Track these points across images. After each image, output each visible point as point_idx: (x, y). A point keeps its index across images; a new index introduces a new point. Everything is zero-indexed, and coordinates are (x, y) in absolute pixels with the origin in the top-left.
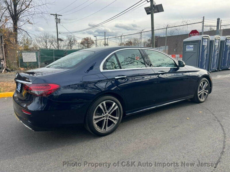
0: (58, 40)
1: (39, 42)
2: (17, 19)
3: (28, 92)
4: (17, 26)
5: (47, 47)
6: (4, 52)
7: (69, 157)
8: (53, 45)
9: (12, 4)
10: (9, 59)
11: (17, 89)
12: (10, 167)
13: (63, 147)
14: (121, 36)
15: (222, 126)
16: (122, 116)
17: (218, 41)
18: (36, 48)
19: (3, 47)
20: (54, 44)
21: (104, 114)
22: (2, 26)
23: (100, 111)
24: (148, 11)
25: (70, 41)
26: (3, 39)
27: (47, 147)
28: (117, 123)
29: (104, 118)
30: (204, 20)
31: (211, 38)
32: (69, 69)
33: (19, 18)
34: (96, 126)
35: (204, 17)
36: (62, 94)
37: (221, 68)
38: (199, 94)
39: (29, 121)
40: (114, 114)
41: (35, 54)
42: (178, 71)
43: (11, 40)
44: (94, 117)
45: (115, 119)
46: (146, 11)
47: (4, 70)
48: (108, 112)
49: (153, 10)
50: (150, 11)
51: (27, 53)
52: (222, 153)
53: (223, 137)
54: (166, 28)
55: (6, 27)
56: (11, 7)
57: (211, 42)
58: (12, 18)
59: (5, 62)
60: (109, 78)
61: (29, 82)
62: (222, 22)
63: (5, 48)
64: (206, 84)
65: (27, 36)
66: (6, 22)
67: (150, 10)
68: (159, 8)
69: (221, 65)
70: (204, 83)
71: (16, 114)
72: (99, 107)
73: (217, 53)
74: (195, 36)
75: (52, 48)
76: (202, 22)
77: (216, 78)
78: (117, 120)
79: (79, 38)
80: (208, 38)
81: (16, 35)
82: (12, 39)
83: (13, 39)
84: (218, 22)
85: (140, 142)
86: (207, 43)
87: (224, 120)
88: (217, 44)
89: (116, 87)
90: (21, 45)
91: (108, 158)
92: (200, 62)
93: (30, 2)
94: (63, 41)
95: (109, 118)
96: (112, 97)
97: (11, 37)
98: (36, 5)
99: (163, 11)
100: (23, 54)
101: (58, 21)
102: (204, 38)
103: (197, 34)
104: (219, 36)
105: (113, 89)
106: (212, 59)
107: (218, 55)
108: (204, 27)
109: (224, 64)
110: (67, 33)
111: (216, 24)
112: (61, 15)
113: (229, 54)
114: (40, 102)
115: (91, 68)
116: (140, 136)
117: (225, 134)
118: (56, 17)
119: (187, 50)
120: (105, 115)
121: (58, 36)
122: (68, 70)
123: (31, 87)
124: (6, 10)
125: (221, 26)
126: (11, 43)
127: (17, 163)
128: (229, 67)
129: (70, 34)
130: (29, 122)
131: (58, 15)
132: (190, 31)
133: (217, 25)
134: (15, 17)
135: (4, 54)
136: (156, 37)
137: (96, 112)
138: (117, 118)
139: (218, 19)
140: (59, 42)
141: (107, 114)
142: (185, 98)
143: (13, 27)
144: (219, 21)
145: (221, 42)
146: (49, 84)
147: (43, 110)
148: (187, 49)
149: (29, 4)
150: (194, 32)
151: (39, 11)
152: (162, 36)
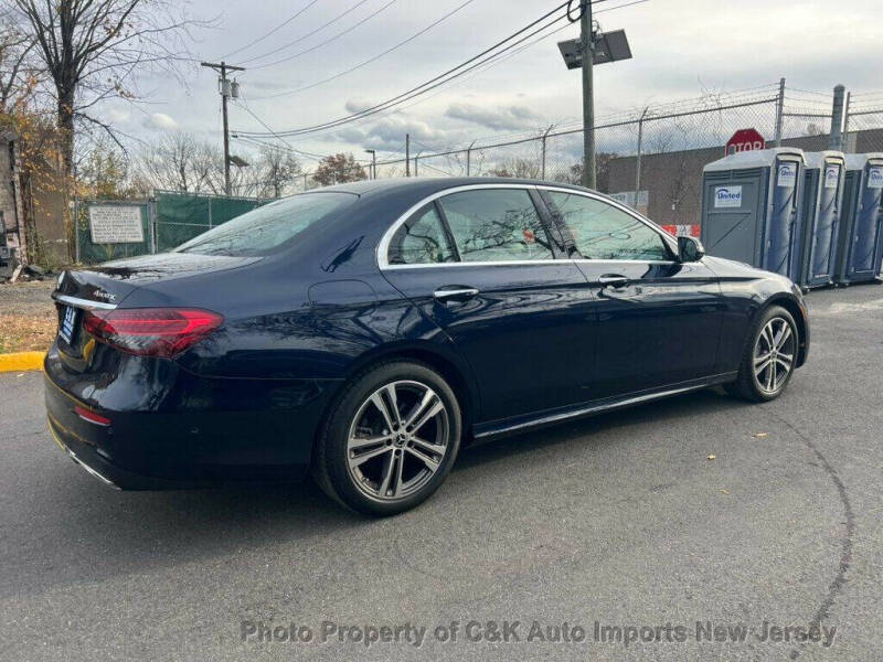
0: (228, 164)
1: (156, 168)
2: (72, 80)
3: (99, 339)
4: (70, 104)
5: (185, 189)
6: (19, 203)
7: (252, 591)
8: (209, 182)
9: (55, 25)
10: (40, 230)
11: (61, 333)
12: (23, 625)
13: (232, 554)
14: (469, 151)
15: (841, 487)
16: (458, 443)
17: (837, 174)
18: (143, 192)
19: (17, 185)
20: (211, 177)
21: (389, 433)
22: (15, 105)
23: (373, 422)
24: (572, 54)
25: (276, 167)
26: (17, 154)
27: (168, 552)
28: (441, 469)
29: (389, 448)
30: (782, 93)
31: (810, 159)
32: (260, 256)
33: (81, 75)
34: (359, 475)
35: (783, 81)
36: (230, 353)
37: (847, 276)
38: (758, 365)
39: (102, 449)
40: (429, 432)
41: (137, 211)
42: (678, 275)
43: (48, 159)
44: (353, 442)
45: (431, 454)
46: (566, 56)
47: (17, 272)
48: (404, 424)
49: (590, 53)
50: (578, 58)
51: (107, 209)
52: (838, 584)
53: (844, 526)
54: (641, 121)
55: (31, 107)
56: (52, 33)
57: (811, 176)
58: (55, 74)
59: (23, 240)
60: (411, 294)
61: (106, 301)
62: (851, 99)
63: (24, 185)
64: (786, 331)
65: (110, 145)
66: (29, 91)
67: (579, 52)
68: (614, 47)
69: (848, 262)
70: (777, 326)
71: (53, 424)
72: (371, 403)
73: (831, 216)
74: (751, 151)
75: (206, 190)
76: (776, 100)
77: (826, 311)
78: (439, 455)
79: (310, 156)
80: (799, 159)
81: (69, 138)
82: (52, 155)
83: (57, 154)
84: (835, 99)
85: (526, 542)
86: (794, 180)
87: (849, 466)
88: (832, 184)
89: (439, 330)
90: (87, 179)
91: (401, 597)
92: (766, 251)
93: (124, 17)
94: (246, 165)
95: (409, 449)
96: (420, 367)
97: (49, 146)
98: (145, 26)
99: (630, 56)
100: (92, 211)
101: (229, 91)
102: (781, 158)
103: (757, 146)
104: (842, 155)
105: (427, 337)
106: (815, 239)
107: (837, 226)
108: (785, 119)
109: (860, 262)
110: (264, 135)
111: (831, 108)
112: (242, 69)
113: (878, 222)
114: (146, 376)
115: (345, 256)
116: (524, 518)
117: (850, 515)
118: (224, 73)
119: (719, 203)
120: (393, 436)
121: (230, 147)
122: (257, 259)
123: (113, 322)
124: (34, 43)
125: (848, 115)
126: (47, 168)
127: (50, 608)
128: (878, 274)
129: (275, 141)
130: (103, 456)
131: (230, 67)
132: (731, 132)
133: (834, 112)
134: (66, 72)
135: (20, 209)
136: (604, 156)
137: (359, 424)
138: (441, 449)
139: (839, 91)
140: (233, 169)
141: (402, 431)
142: (704, 381)
143: (57, 107)
144: (842, 98)
145: (846, 178)
146: (180, 312)
147: (156, 408)
148: (717, 199)
149: (121, 24)
150: (747, 138)
151: (158, 49)
152: (627, 153)
